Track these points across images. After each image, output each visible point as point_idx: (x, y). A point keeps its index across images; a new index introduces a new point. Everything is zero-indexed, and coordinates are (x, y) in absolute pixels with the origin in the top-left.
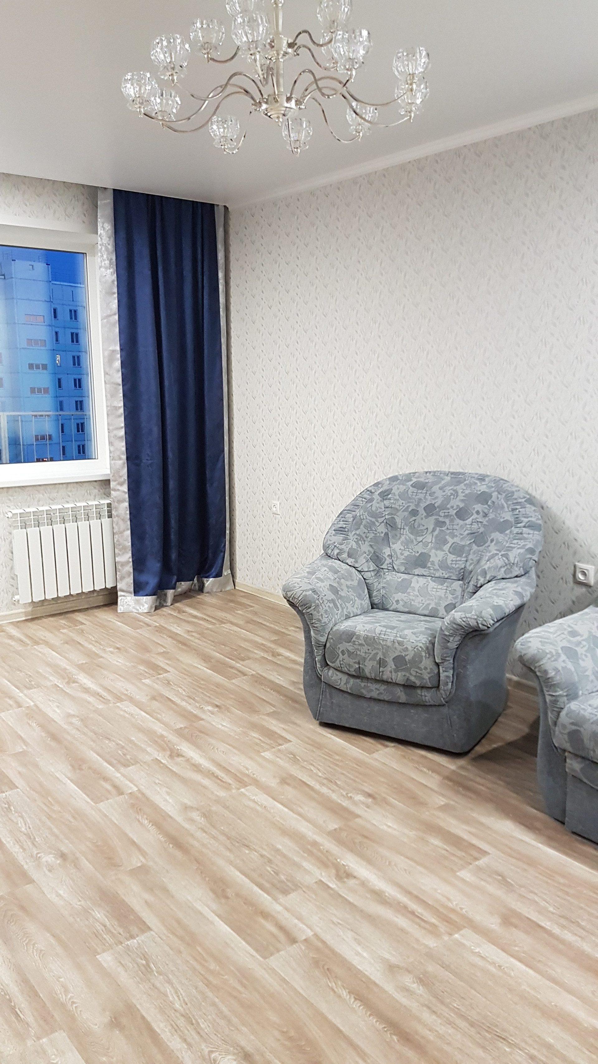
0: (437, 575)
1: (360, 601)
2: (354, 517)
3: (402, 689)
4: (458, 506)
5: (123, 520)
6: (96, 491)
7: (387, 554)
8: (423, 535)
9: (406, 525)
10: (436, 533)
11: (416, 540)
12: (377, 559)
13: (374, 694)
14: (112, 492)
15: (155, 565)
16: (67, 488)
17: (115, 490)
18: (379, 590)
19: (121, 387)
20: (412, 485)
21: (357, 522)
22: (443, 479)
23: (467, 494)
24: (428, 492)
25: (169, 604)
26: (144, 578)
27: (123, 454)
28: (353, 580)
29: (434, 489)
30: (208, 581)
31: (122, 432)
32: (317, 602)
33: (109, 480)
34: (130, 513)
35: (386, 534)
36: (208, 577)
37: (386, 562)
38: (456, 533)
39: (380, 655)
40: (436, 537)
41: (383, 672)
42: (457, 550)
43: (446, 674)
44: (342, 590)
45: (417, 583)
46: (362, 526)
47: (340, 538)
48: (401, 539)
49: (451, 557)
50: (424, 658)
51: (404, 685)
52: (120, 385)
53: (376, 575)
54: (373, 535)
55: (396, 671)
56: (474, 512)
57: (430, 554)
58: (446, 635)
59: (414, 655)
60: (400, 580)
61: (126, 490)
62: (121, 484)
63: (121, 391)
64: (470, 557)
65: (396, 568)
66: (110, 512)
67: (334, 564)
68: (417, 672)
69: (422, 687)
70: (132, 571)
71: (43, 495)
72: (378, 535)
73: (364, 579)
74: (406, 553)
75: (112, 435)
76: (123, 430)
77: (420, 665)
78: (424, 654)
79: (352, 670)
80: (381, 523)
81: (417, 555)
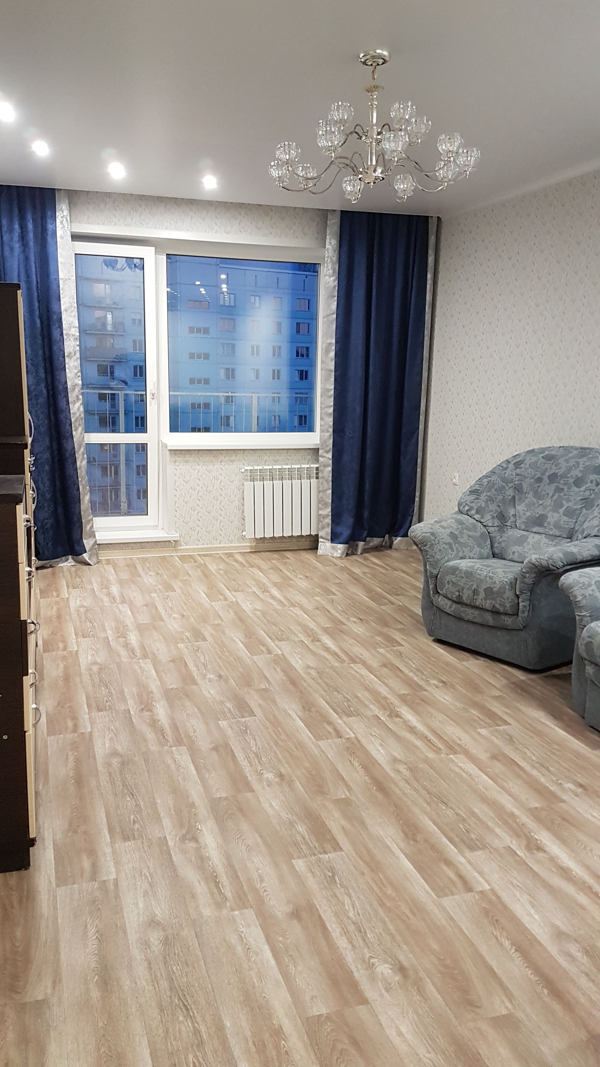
0: (551, 533)
1: (479, 549)
2: (489, 482)
3: (490, 614)
4: (577, 475)
5: (327, 481)
6: (310, 457)
7: (512, 514)
8: (544, 499)
9: (531, 491)
10: (555, 497)
11: (537, 502)
12: (502, 517)
13: (470, 617)
14: (320, 458)
15: (349, 520)
16: (287, 453)
17: (322, 457)
18: (500, 543)
19: (333, 373)
20: (542, 457)
21: (491, 485)
22: (571, 453)
23: (586, 466)
24: (555, 463)
25: (359, 553)
26: (339, 529)
27: (330, 427)
28: (476, 532)
29: (559, 461)
30: (396, 539)
31: (331, 410)
32: (433, 542)
33: (319, 449)
34: (332, 476)
35: (514, 497)
36: (397, 536)
37: (510, 521)
38: (571, 498)
39: (475, 586)
40: (555, 501)
41: (476, 599)
42: (569, 513)
43: (523, 603)
44: (462, 538)
45: (533, 538)
46: (493, 490)
47: (473, 497)
48: (525, 502)
49: (565, 518)
50: (507, 591)
51: (491, 611)
52: (332, 371)
53: (499, 530)
54: (502, 497)
55: (486, 599)
56: (589, 481)
57: (548, 516)
58: (524, 572)
59: (500, 588)
60: (519, 535)
61: (331, 457)
62: (327, 452)
63: (333, 376)
64: (580, 519)
65: (517, 526)
66: (317, 474)
67: (462, 518)
68: (501, 601)
69: (506, 614)
70: (330, 522)
71: (269, 457)
72: (507, 497)
73: (489, 533)
74: (528, 514)
75: (323, 412)
76: (332, 409)
77: (504, 596)
78: (507, 587)
79: (454, 596)
80: (510, 488)
81: (537, 515)
